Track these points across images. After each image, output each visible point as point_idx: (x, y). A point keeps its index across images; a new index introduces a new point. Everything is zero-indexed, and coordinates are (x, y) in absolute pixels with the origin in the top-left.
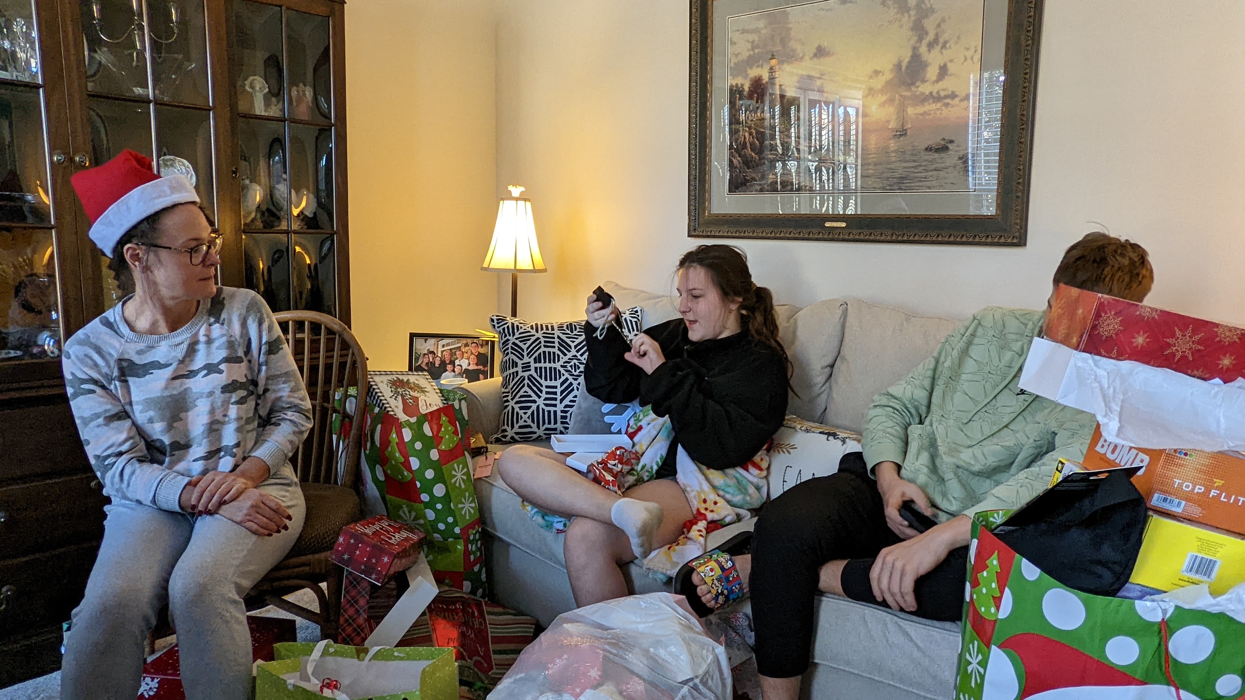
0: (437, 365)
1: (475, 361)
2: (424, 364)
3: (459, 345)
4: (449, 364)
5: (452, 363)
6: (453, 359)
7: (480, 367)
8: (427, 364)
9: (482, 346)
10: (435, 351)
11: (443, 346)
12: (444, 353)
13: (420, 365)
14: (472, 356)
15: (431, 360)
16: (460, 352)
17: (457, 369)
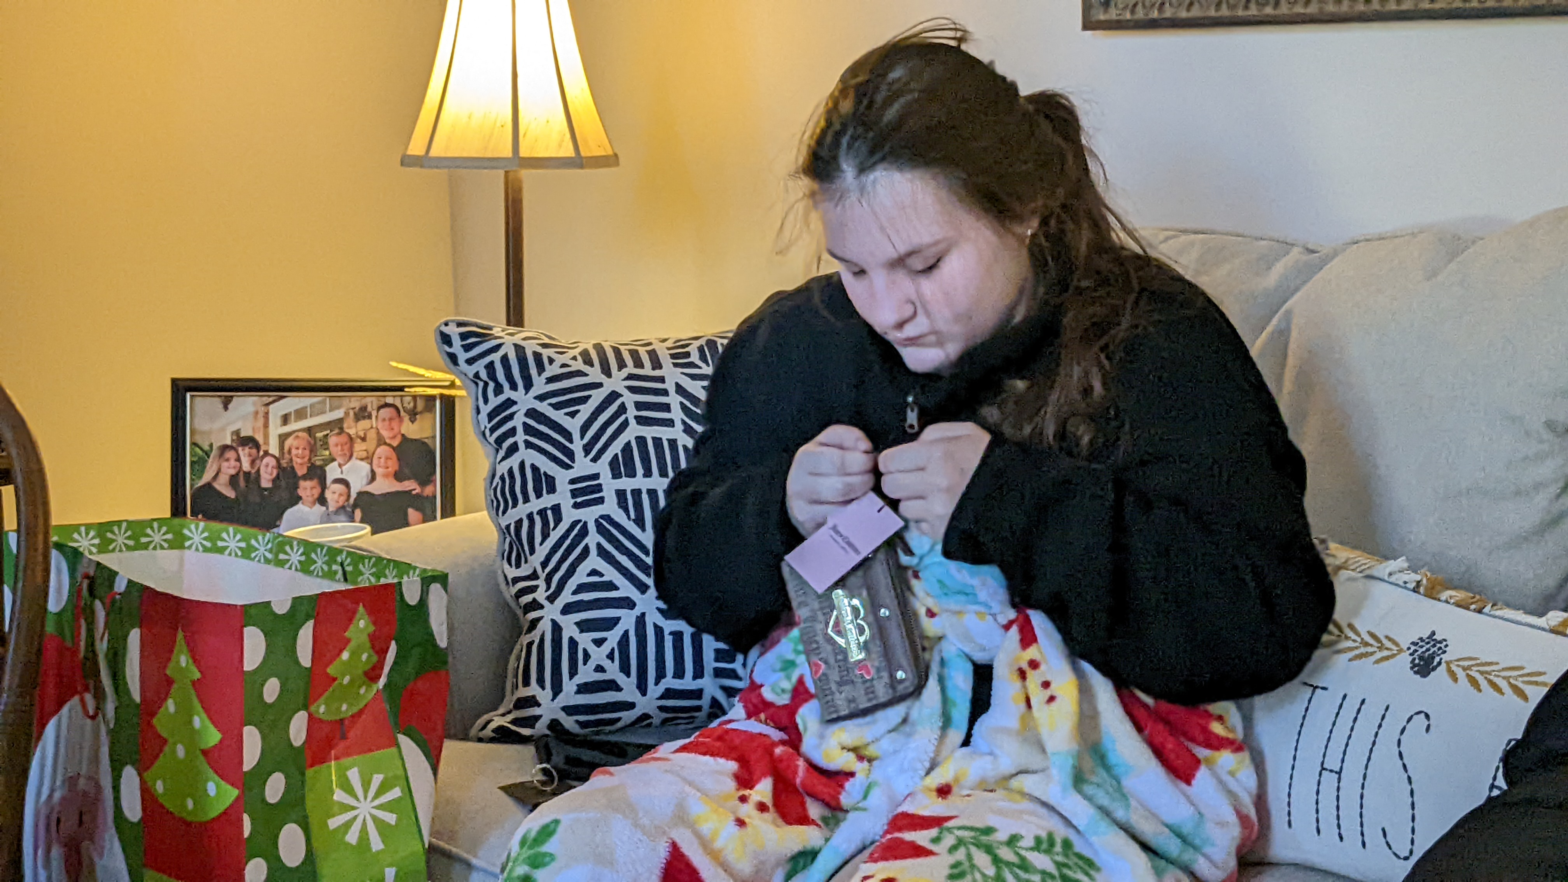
0: (266, 483)
1: (394, 465)
2: (224, 478)
3: (339, 414)
4: (305, 477)
5: (317, 473)
6: (318, 463)
7: (410, 485)
8: (233, 481)
9: (413, 415)
10: (260, 438)
11: (285, 419)
12: (289, 442)
13: (209, 485)
14: (382, 450)
15: (246, 466)
16: (343, 438)
17: (334, 493)
